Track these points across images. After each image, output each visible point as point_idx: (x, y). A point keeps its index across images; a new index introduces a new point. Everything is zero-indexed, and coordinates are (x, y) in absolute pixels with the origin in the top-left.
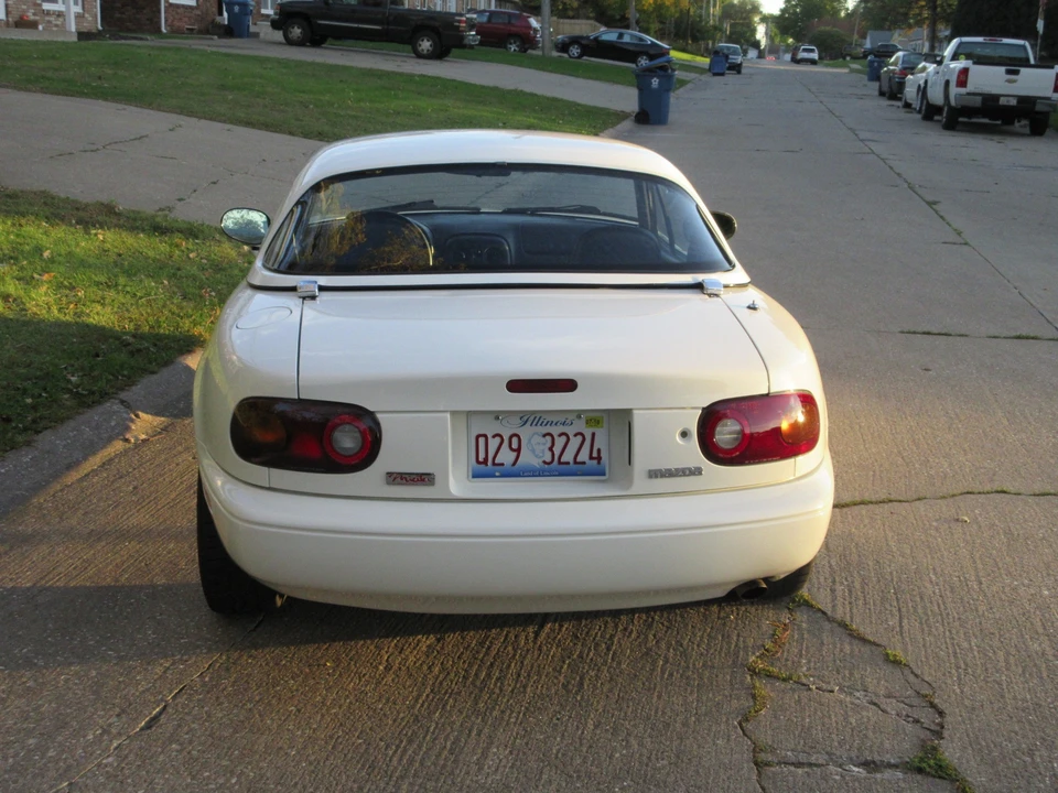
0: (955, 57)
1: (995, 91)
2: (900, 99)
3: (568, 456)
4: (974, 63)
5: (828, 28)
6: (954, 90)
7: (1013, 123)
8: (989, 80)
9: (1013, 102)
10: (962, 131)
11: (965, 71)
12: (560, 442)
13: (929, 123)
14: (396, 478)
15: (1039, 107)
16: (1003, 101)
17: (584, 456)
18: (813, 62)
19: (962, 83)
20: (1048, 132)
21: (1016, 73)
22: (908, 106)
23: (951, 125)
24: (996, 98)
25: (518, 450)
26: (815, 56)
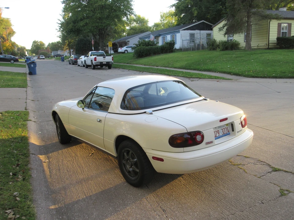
0: (91, 55)
1: (102, 61)
2: (77, 64)
3: (225, 133)
4: (97, 56)
5: (43, 51)
6: (94, 62)
7: (103, 67)
8: (100, 59)
9: (105, 63)
10: (96, 69)
11: (95, 58)
12: (224, 130)
13: (87, 69)
14: (208, 143)
15: (110, 64)
16: (104, 63)
17: (227, 132)
18: (44, 59)
19: (95, 60)
20: (112, 68)
21: (105, 57)
22: (79, 66)
23: (94, 68)
24: (102, 62)
25: (219, 133)
26: (44, 57)
